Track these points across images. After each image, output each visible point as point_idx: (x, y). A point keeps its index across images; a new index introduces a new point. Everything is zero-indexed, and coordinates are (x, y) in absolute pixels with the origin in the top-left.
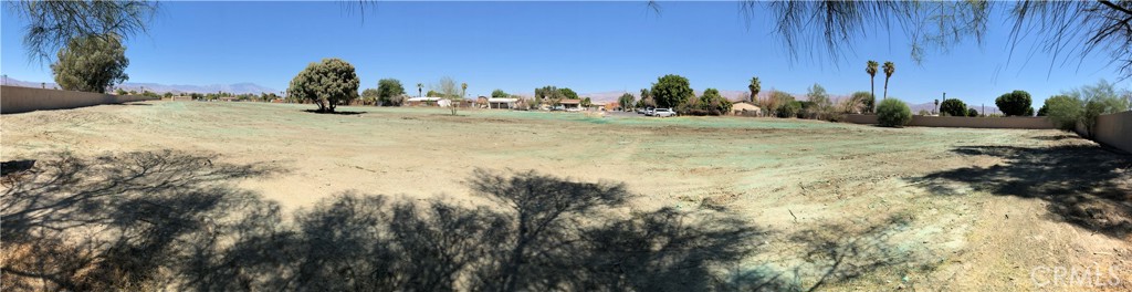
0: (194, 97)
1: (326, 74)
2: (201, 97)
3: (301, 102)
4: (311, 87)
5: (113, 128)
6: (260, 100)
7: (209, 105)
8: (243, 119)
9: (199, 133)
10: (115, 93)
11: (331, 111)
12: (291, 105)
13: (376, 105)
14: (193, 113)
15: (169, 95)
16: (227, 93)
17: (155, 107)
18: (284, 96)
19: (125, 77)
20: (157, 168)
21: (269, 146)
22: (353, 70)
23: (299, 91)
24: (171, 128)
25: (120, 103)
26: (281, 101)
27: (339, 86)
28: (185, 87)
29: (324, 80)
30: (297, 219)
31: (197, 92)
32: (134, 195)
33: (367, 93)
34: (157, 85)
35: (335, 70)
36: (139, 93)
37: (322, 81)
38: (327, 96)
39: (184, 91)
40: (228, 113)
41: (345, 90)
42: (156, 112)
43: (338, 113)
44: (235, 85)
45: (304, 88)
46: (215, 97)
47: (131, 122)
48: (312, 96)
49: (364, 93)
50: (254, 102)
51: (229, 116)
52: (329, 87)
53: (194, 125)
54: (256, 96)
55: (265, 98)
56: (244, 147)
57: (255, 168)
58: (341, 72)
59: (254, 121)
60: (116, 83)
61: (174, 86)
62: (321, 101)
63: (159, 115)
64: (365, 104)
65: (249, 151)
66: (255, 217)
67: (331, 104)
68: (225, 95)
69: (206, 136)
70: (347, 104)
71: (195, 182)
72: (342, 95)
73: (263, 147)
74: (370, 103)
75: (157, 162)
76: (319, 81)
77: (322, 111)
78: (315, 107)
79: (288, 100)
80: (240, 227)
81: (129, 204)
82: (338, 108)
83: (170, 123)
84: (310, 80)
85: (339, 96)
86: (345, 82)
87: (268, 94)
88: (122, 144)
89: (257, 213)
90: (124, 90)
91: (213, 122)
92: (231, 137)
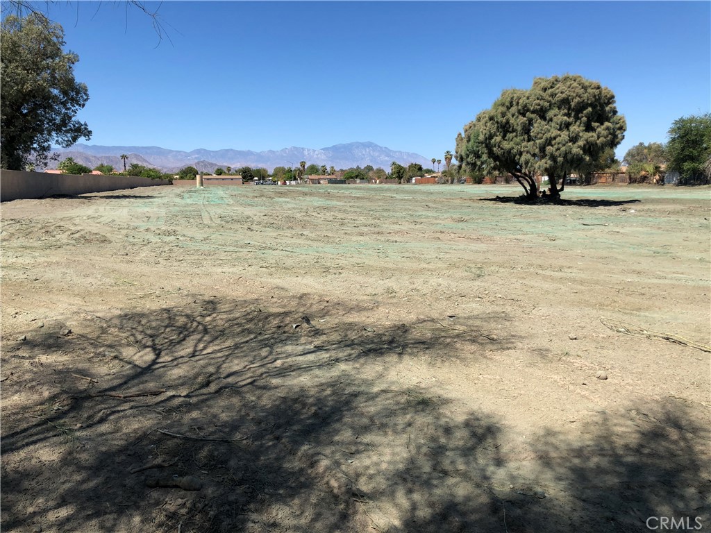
0: (248, 175)
1: (542, 113)
2: (261, 176)
3: (479, 181)
4: (506, 145)
5: (55, 256)
6: (388, 179)
7: (281, 194)
8: (362, 219)
9: (272, 257)
10: (53, 169)
11: (553, 198)
12: (456, 188)
13: (661, 182)
14: (249, 212)
15: (189, 174)
16: (320, 164)
17: (163, 201)
18: (440, 169)
19: (81, 131)
20: (186, 349)
21: (433, 281)
22: (611, 99)
23: (478, 156)
24: (206, 247)
25: (72, 195)
26: (434, 181)
27: (574, 139)
28: (225, 153)
29: (538, 126)
30: (545, 460)
31: (253, 166)
32: (135, 425)
33: (638, 154)
34: (159, 152)
35: (565, 102)
36: (119, 169)
37: (534, 131)
38: (545, 163)
39: (224, 164)
40: (328, 209)
41: (591, 149)
42: (163, 212)
43: (569, 203)
44: (335, 149)
45: (489, 147)
46: (292, 175)
47: (105, 240)
48: (508, 166)
49: (631, 155)
50: (376, 185)
51: (329, 215)
52: (549, 142)
53: (256, 238)
54: (380, 171)
55: (400, 175)
56: (377, 285)
57: (415, 334)
58: (581, 107)
59: (386, 226)
60: (56, 144)
61: (199, 151)
62: (529, 177)
63: (172, 219)
64: (632, 181)
65: (389, 291)
66: (437, 452)
67: (552, 182)
68: (313, 169)
69: (289, 262)
70: (587, 181)
71: (283, 372)
72: (581, 160)
73: (418, 283)
74: (644, 179)
75: (184, 332)
76: (526, 130)
77: (531, 198)
78: (517, 190)
79: (449, 177)
80: (407, 477)
81: (120, 451)
82: (569, 192)
83: (200, 235)
84: (505, 128)
85: (573, 162)
86: (589, 128)
87: (405, 165)
88: (85, 295)
89: (443, 440)
90: (80, 162)
91: (298, 231)
92: (342, 262)
